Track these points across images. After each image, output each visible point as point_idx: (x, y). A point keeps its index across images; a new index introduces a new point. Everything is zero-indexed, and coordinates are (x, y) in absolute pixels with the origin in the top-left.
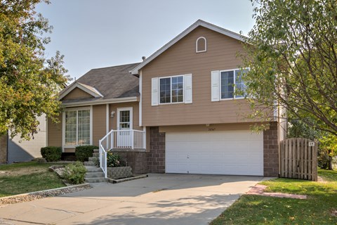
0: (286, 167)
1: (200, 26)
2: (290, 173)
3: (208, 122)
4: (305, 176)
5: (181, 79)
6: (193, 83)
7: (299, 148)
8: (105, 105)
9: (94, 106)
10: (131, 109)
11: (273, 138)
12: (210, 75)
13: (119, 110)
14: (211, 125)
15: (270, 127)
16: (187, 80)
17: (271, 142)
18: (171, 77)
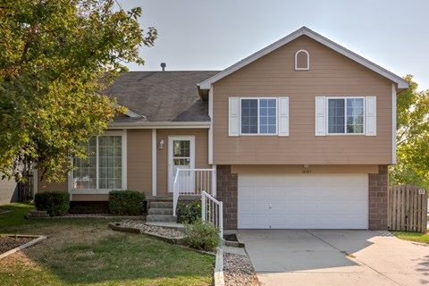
0: (394, 219)
1: (304, 35)
2: (398, 225)
3: (306, 162)
4: (415, 228)
5: (273, 103)
6: (290, 109)
7: (408, 197)
8: (151, 130)
9: (128, 131)
10: (192, 139)
11: (382, 185)
12: (314, 101)
13: (171, 139)
14: (310, 166)
15: (379, 171)
16: (283, 104)
17: (379, 189)
18: (258, 99)
